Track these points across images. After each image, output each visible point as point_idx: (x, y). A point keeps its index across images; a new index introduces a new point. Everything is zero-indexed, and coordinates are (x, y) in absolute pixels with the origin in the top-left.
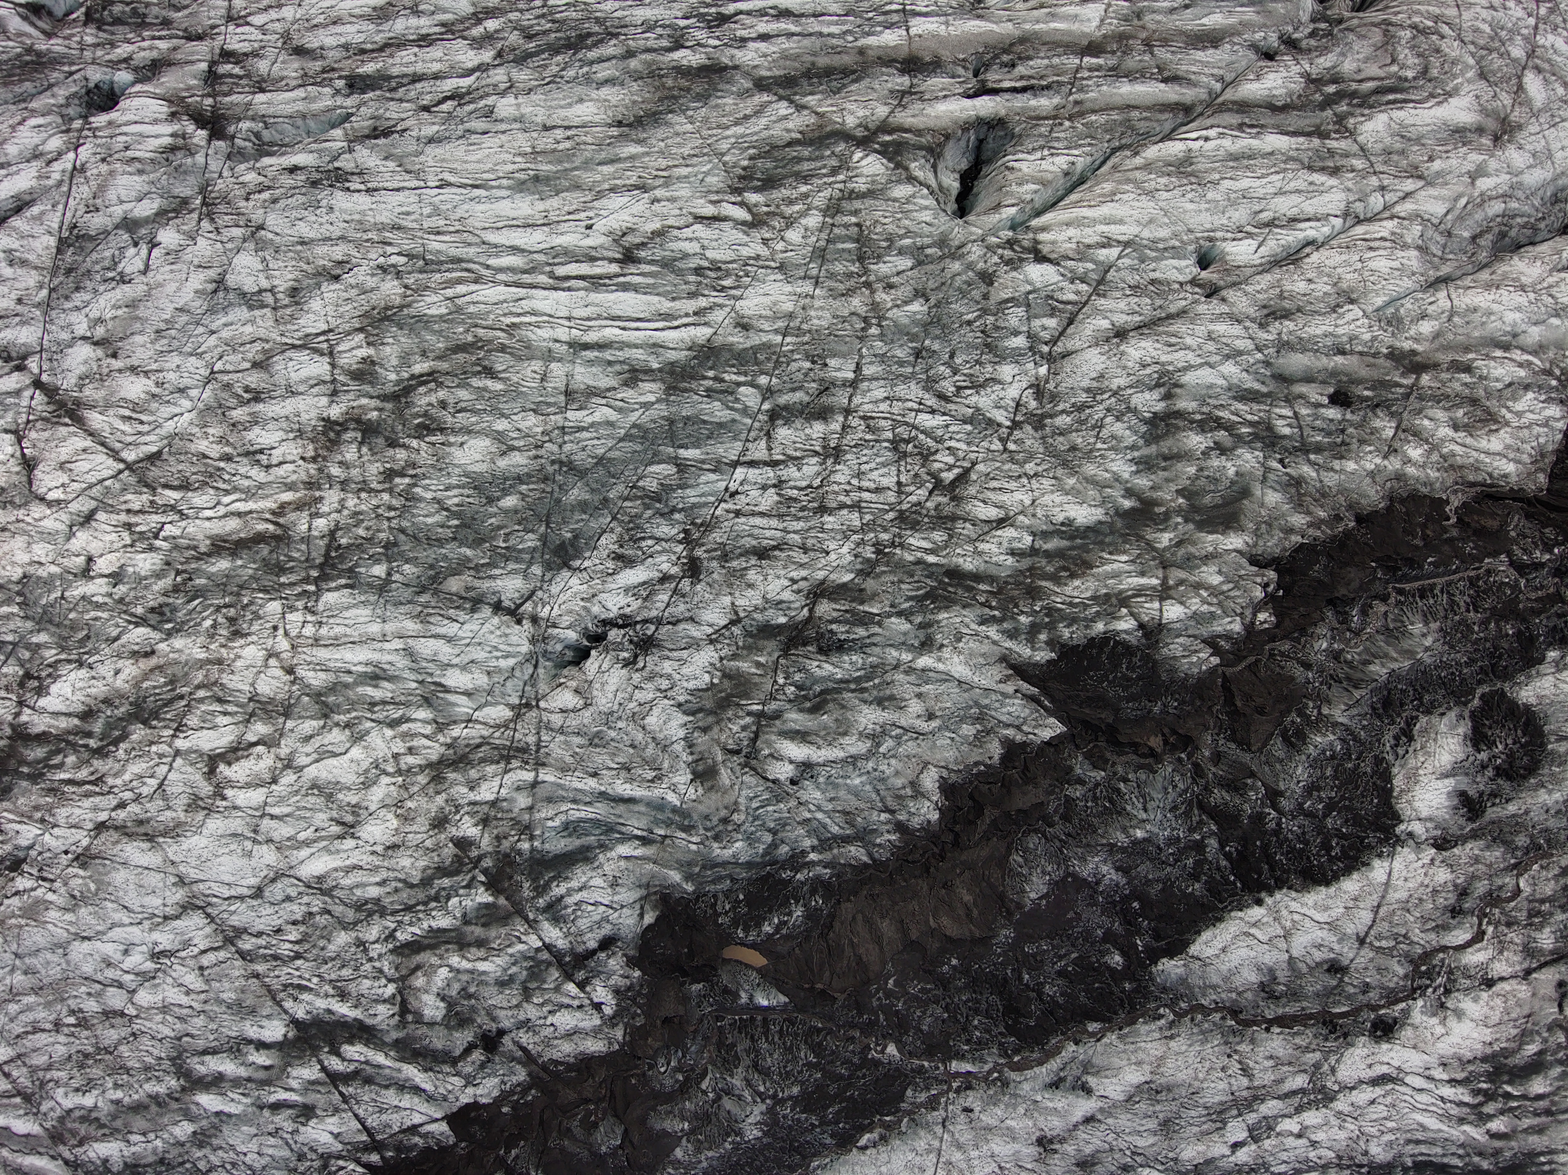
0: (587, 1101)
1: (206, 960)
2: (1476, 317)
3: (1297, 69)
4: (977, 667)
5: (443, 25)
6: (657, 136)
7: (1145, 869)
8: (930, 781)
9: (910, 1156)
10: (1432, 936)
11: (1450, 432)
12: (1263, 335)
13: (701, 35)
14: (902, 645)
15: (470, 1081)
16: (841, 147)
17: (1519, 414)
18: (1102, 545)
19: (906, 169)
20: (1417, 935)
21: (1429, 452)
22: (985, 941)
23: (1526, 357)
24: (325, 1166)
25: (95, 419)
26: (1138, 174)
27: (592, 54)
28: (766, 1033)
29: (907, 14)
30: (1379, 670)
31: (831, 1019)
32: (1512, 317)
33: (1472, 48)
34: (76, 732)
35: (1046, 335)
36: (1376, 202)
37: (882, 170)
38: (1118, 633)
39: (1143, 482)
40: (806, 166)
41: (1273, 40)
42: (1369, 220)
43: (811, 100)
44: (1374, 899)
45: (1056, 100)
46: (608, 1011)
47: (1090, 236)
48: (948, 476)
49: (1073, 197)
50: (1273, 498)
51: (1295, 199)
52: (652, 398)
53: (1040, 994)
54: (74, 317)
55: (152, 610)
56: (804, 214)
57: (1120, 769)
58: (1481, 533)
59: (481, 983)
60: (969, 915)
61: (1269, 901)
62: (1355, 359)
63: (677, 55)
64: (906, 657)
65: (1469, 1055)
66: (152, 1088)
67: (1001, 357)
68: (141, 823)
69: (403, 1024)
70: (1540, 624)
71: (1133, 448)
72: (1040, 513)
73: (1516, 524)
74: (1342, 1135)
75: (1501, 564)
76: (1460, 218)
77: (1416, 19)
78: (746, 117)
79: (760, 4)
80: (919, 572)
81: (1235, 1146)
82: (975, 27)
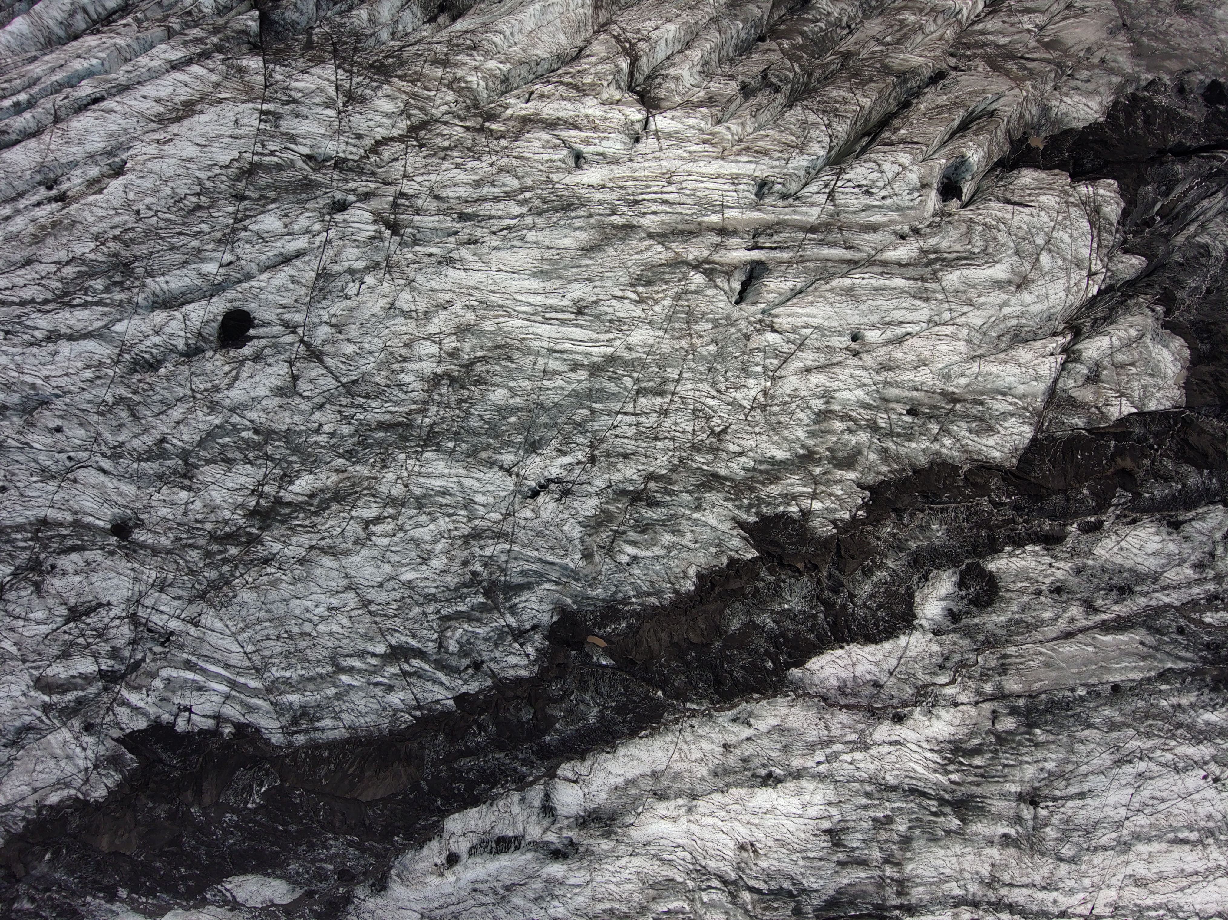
0: (518, 697)
1: (353, 614)
2: (991, 378)
3: (917, 245)
4: (721, 521)
5: (505, 192)
6: (599, 256)
7: (787, 623)
8: (692, 571)
9: (663, 743)
10: (928, 677)
11: (967, 434)
12: (877, 378)
13: (625, 209)
14: (687, 507)
15: (466, 682)
16: (684, 269)
17: (1006, 428)
18: (787, 470)
19: (715, 281)
20: (920, 675)
21: (955, 443)
22: (708, 645)
23: (1015, 400)
24: (395, 715)
25: (329, 361)
26: (826, 294)
27: (573, 214)
28: (603, 677)
29: (723, 206)
30: (913, 545)
31: (634, 675)
32: (1009, 379)
33: (1014, 238)
34: (305, 503)
35: (772, 367)
36: (947, 316)
37: (703, 281)
38: (789, 512)
39: (810, 442)
40: (667, 276)
41: (906, 229)
42: (942, 324)
43: (673, 245)
44: (899, 654)
45: (791, 254)
46: (532, 658)
47: (799, 322)
48: (717, 429)
49: (794, 301)
50: (873, 456)
51: (904, 312)
52: (583, 378)
53: (732, 676)
54: (322, 312)
55: (347, 451)
56: (663, 299)
57: (782, 577)
58: (975, 485)
59: (477, 638)
60: (702, 634)
61: (847, 647)
62: (922, 394)
63: (613, 218)
64: (688, 512)
65: (941, 739)
66: (319, 670)
67: (749, 375)
68: (331, 547)
69: (439, 652)
70: (1001, 533)
71: (807, 425)
72: (759, 451)
73: (995, 482)
74: (873, 767)
75: (985, 501)
76: (992, 327)
77: (987, 220)
78: (642, 251)
79: (654, 196)
80: (698, 473)
81: (818, 763)
82: (755, 215)
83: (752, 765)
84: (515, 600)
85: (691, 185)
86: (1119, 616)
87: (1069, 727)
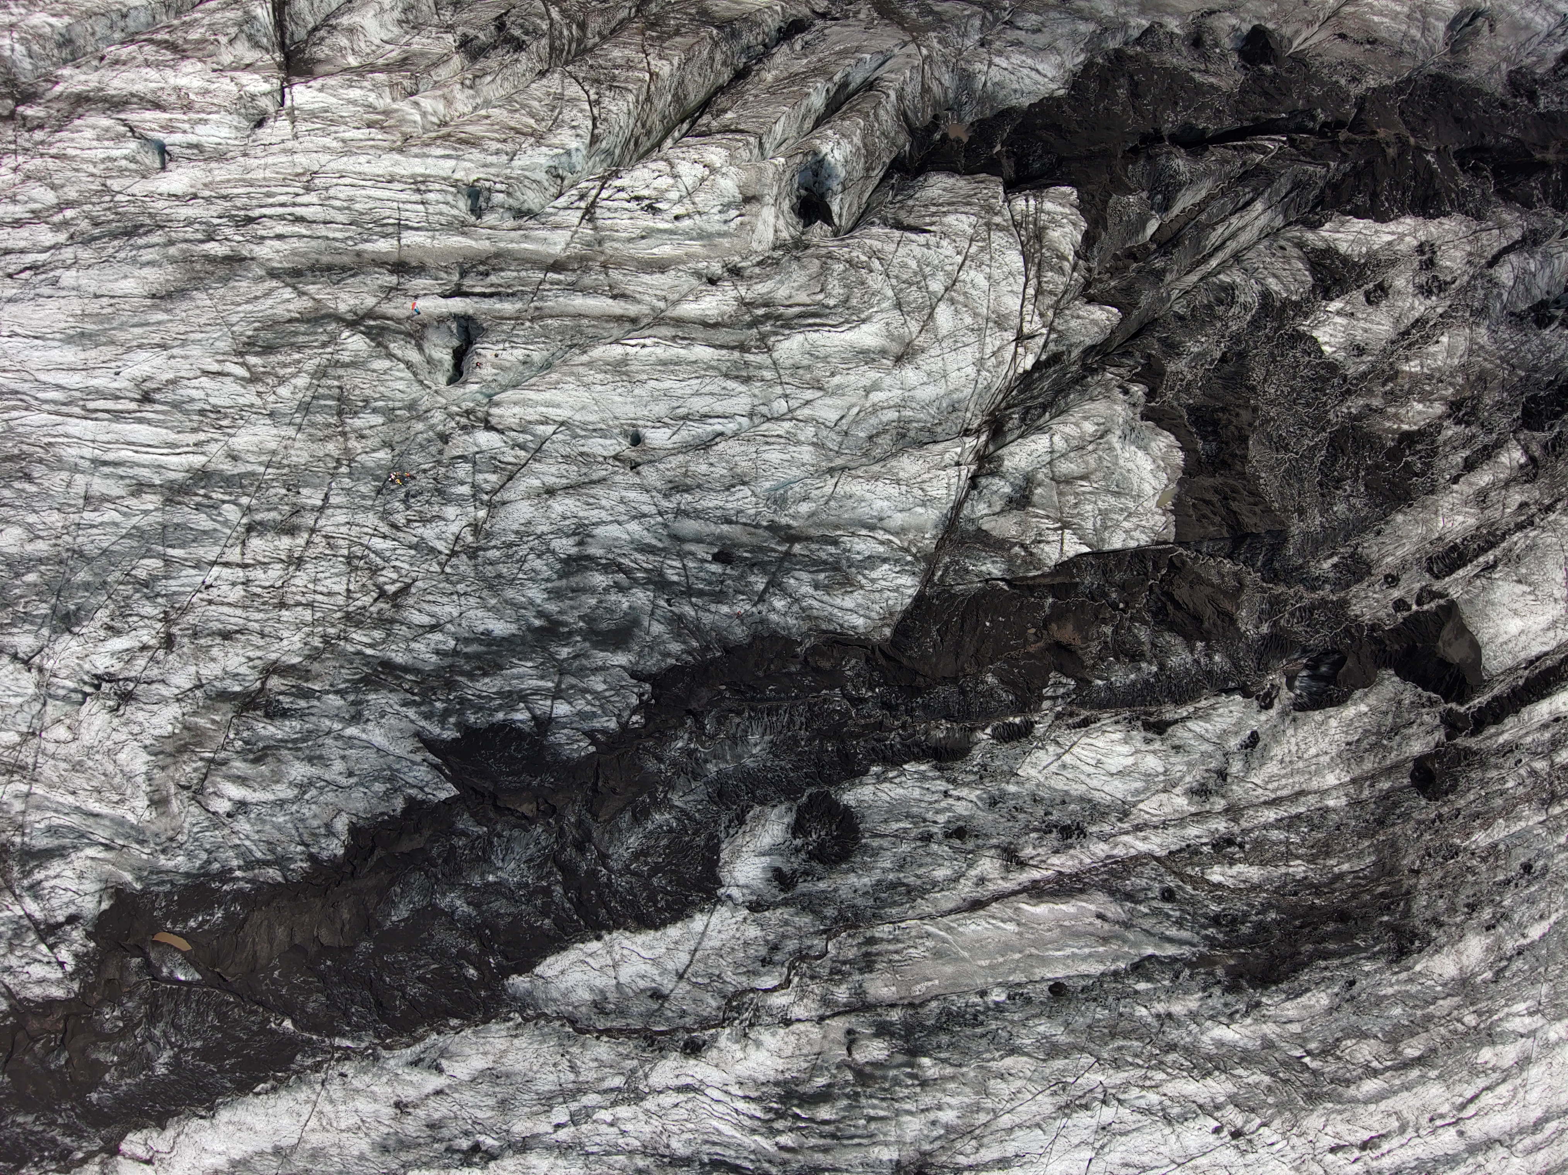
0: (47, 1031)
2: (850, 503)
3: (733, 293)
4: (394, 739)
6: (181, 308)
7: (496, 905)
8: (341, 824)
9: (292, 1104)
10: (743, 979)
11: (811, 591)
12: (665, 503)
13: (229, 232)
14: (335, 717)
16: (332, 326)
17: (873, 581)
18: (514, 653)
19: (386, 348)
20: (729, 977)
21: (791, 605)
22: (352, 948)
23: (887, 536)
26: (581, 369)
27: (142, 241)
28: (187, 1000)
29: (401, 226)
30: (713, 768)
31: (240, 996)
32: (880, 504)
33: (894, 281)
35: (487, 487)
36: (780, 406)
37: (365, 347)
38: (514, 722)
39: (552, 607)
40: (301, 339)
41: (717, 268)
42: (773, 419)
43: (311, 289)
44: (691, 945)
45: (520, 305)
46: (69, 968)
47: (531, 414)
48: (391, 588)
49: (532, 381)
50: (657, 629)
51: (709, 399)
52: (151, 507)
53: (403, 993)
56: (295, 375)
57: (497, 828)
58: (819, 670)
60: (342, 929)
61: (606, 937)
62: (738, 529)
63: (207, 246)
64: (337, 726)
65: (763, 1079)
67: (447, 499)
70: (861, 746)
71: (547, 580)
72: (464, 623)
73: (852, 666)
74: (647, 1129)
75: (836, 696)
76: (855, 422)
77: (856, 254)
78: (256, 298)
79: (280, 210)
80: (357, 661)
81: (558, 1126)
82: (457, 241)
83: (445, 1133)
84: (38, 875)
85: (344, 193)
86: (1060, 873)
87: (980, 1053)
